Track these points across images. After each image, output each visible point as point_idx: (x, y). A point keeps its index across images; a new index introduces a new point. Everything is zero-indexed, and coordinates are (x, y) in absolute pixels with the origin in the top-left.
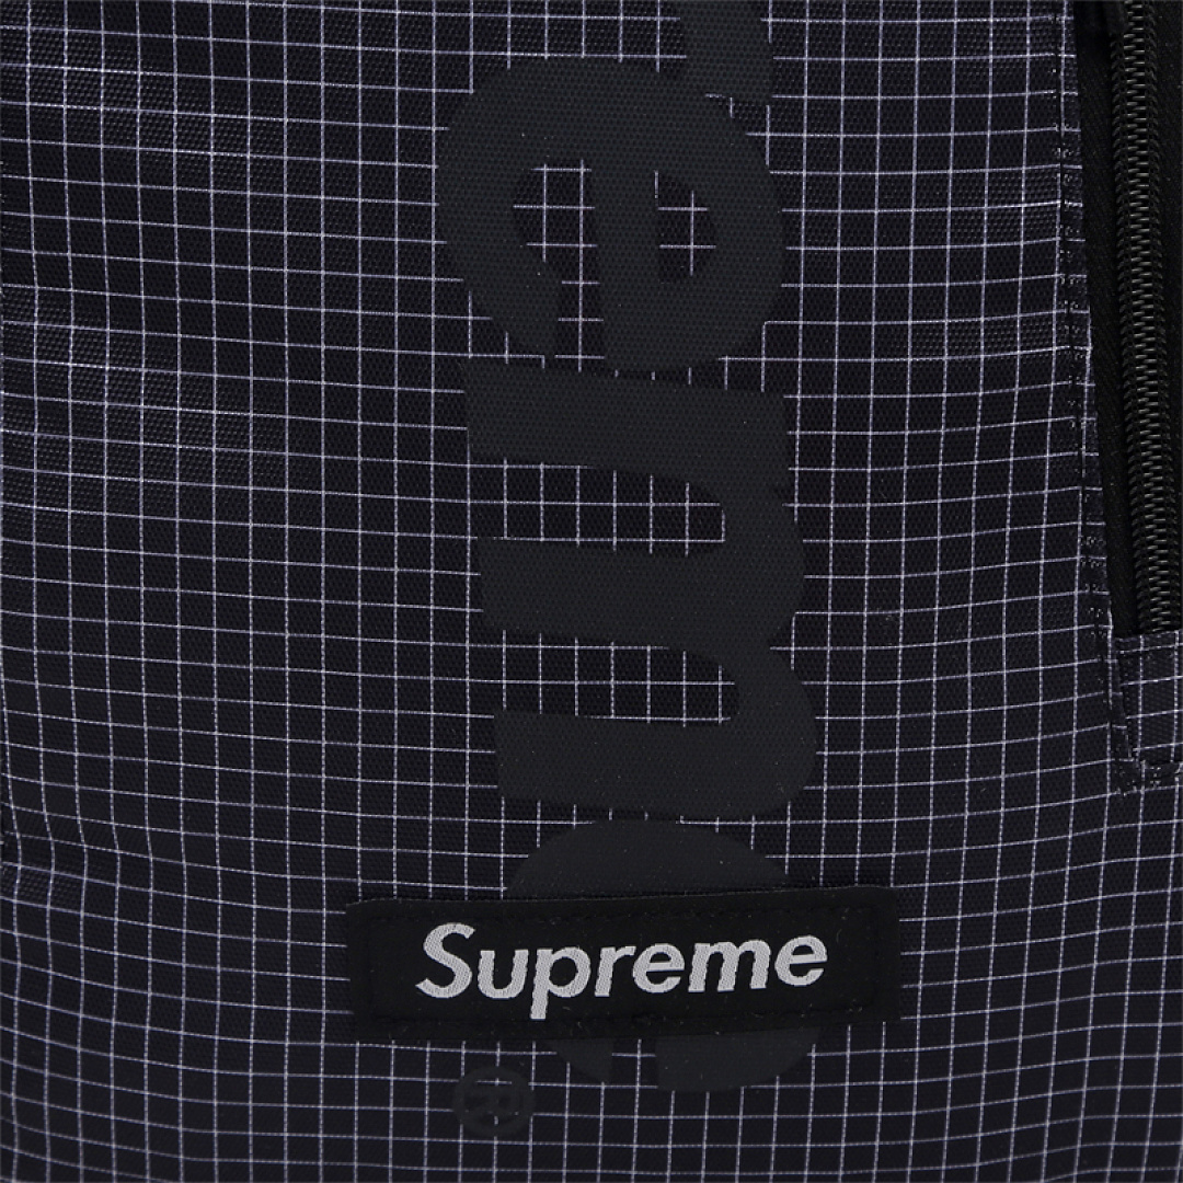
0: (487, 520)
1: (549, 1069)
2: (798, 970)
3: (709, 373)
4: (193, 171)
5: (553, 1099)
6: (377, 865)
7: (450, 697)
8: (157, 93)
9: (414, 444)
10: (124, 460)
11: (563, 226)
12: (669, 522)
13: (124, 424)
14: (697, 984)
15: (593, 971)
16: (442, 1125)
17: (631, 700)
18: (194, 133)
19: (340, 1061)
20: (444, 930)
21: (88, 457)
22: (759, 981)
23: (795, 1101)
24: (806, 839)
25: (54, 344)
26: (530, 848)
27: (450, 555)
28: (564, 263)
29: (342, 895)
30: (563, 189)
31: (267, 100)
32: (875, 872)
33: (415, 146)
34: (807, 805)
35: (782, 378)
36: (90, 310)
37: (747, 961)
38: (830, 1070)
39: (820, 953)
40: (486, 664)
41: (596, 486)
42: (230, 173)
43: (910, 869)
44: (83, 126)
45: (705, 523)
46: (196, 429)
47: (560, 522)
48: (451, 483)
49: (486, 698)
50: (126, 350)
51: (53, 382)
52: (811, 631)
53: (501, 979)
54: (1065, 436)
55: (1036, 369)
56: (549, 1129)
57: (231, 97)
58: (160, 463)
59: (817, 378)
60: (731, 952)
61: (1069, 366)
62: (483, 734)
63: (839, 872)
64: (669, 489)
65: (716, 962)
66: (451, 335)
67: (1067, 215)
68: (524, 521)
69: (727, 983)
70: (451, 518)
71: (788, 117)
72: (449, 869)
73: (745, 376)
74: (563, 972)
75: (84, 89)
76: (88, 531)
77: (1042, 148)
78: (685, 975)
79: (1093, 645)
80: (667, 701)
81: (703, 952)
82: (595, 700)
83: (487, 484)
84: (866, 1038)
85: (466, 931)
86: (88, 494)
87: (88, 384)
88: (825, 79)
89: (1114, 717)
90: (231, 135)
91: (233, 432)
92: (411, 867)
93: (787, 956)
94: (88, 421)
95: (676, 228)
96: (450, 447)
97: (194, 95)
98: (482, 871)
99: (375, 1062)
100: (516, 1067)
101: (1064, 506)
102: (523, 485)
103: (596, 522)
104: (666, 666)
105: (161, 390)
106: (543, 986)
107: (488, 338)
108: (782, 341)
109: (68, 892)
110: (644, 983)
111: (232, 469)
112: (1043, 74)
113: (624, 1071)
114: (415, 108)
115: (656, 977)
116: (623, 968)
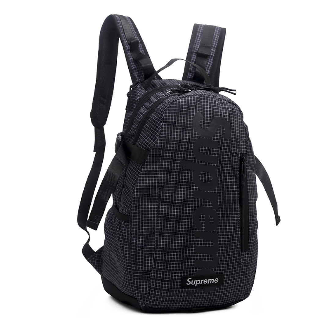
0: (195, 244)
1: (196, 291)
2: (216, 281)
3: (213, 232)
4: (174, 215)
5: (196, 293)
6: (184, 273)
7: (191, 259)
8: (171, 209)
9: (190, 238)
10: (166, 239)
11: (203, 220)
12: (209, 244)
13: (166, 236)
14: (208, 283)
15: (200, 282)
16: (186, 296)
17: (205, 259)
18: (174, 212)
19: (179, 291)
20: (189, 279)
21: (163, 239)
22: (213, 282)
23: (214, 293)
24: (217, 270)
25: (161, 229)
27: (192, 247)
28: (202, 223)
29: (181, 276)
31: (180, 209)
32: (222, 273)
33: (192, 213)
34: (218, 267)
35: (218, 232)
36: (164, 226)
38: (217, 290)
39: (218, 280)
40: (194, 256)
41: (204, 241)
42: (177, 215)
43: (225, 272)
44: (165, 211)
45: (212, 244)
46: (172, 236)
47: (201, 244)
48: (193, 241)
49: (194, 259)
51: (160, 232)
52: (219, 253)
53: (193, 283)
54: (238, 237)
55: (236, 231)
56: (195, 296)
57: (177, 209)
59: (221, 232)
60: (211, 280)
61: (239, 231)
62: (194, 262)
63: (220, 273)
64: (209, 241)
66: (193, 229)
67: (239, 219)
69: (210, 283)
70: (193, 244)
71: (219, 211)
72: (190, 274)
74: (198, 282)
75: (165, 208)
76: (163, 245)
77: (237, 214)
78: (207, 282)
79: (239, 253)
80: (208, 259)
81: (209, 280)
83: (196, 241)
84: (220, 287)
85: (191, 279)
86: (163, 242)
87: (164, 233)
88: (222, 208)
89: (240, 259)
90: (177, 212)
92: (187, 273)
93: (215, 280)
94: (163, 236)
95: (211, 220)
96: (193, 238)
97: (174, 209)
98: (193, 274)
99: (182, 291)
100: (193, 291)
101: (238, 243)
102: (198, 241)
103: (204, 244)
104: (208, 256)
105: (169, 233)
106: (196, 283)
107: (196, 229)
108: (218, 229)
110: (204, 283)
112: (237, 208)
113: (202, 291)
114: (192, 210)
115: (205, 282)
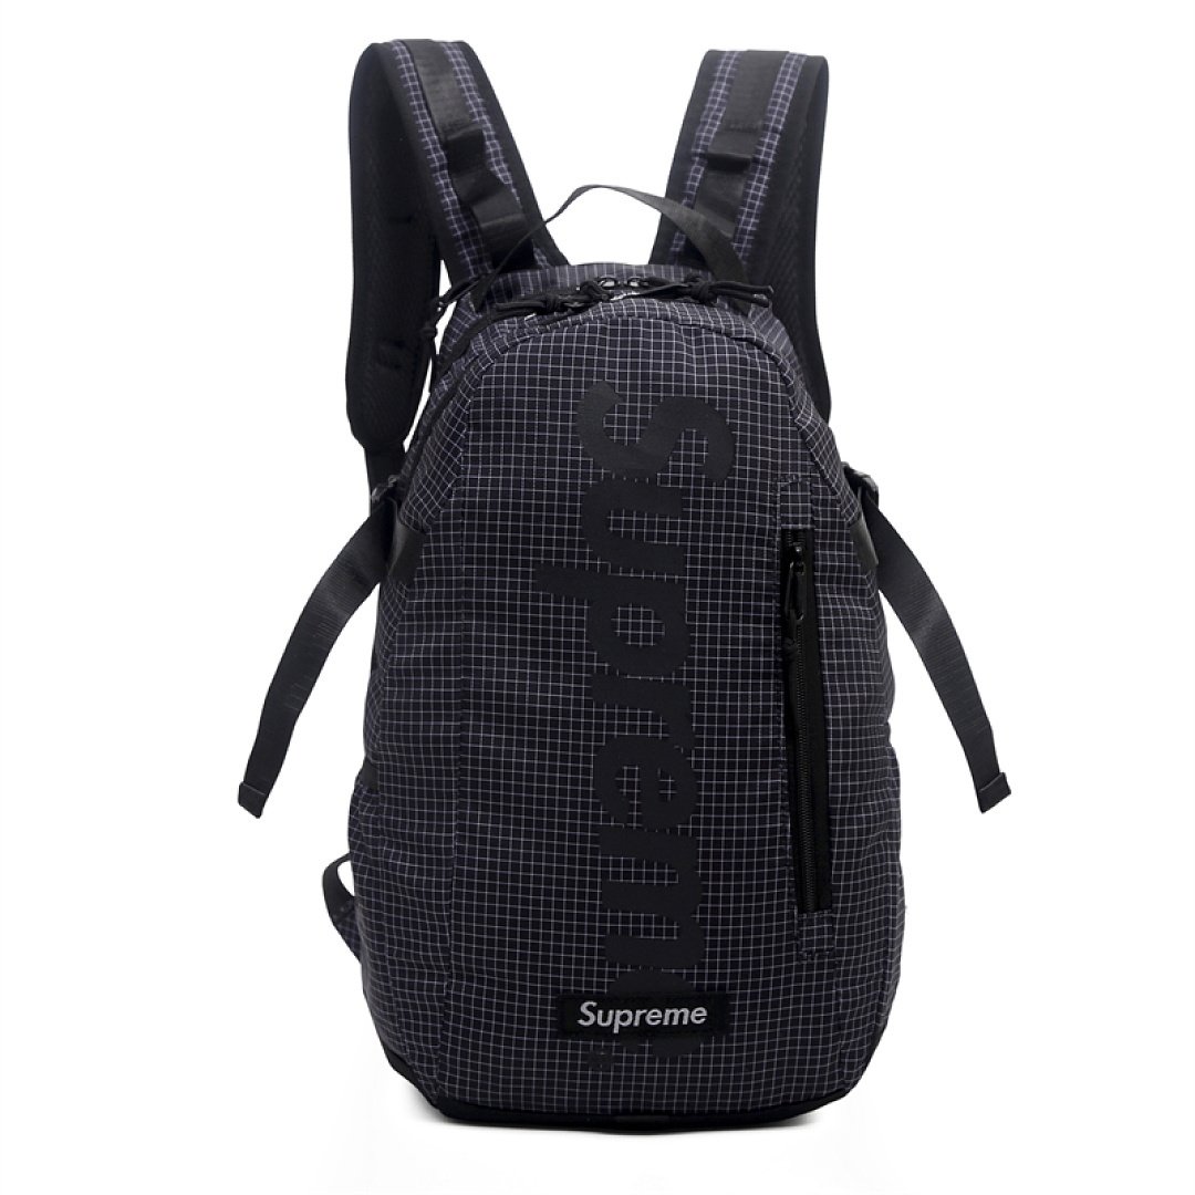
0: (605, 875)
1: (619, 1049)
2: (698, 1018)
3: (674, 830)
4: (519, 766)
5: (619, 1059)
6: (567, 982)
7: (591, 929)
8: (509, 742)
9: (583, 851)
10: (494, 854)
11: (630, 785)
12: (661, 876)
13: (494, 843)
14: (666, 1023)
15: (634, 1018)
16: (584, 1068)
17: (648, 931)
18: (520, 755)
19: (552, 1046)
20: (587, 1004)
21: (483, 853)
22: (685, 1022)
23: (696, 1061)
24: (701, 976)
25: (473, 818)
26: (615, 977)
27: (593, 885)
28: (630, 796)
29: (555, 991)
30: (631, 774)
31: (542, 745)
32: (722, 987)
33: (587, 760)
34: (701, 966)
35: (696, 832)
36: (485, 808)
37: (682, 1015)
38: (707, 1051)
39: (705, 1014)
40: (603, 919)
41: (639, 865)
42: (530, 767)
43: (733, 987)
44: (486, 752)
45: (672, 876)
46: (516, 844)
47: (627, 875)
48: (594, 863)
49: (602, 930)
50: (495, 820)
51: (473, 829)
52: (704, 910)
53: (605, 1020)
54: (782, 852)
55: (773, 831)
56: (618, 1069)
57: (531, 744)
58: (505, 855)
59: (707, 833)
60: (677, 1012)
61: (783, 830)
62: (601, 941)
63: (711, 987)
64: (661, 866)
65: (672, 1015)
66: (596, 817)
67: (783, 784)
68: (616, 875)
69: (675, 1022)
70: (594, 874)
71: (699, 753)
72: (589, 984)
73: (685, 831)
74: (624, 1018)
75: (487, 741)
76: (481, 875)
77: (775, 765)
78: (662, 1019)
79: (791, 916)
80: (659, 932)
81: (668, 1012)
82: (636, 931)
83: (605, 863)
84: (718, 1041)
85: (594, 1004)
86: (482, 864)
87: (484, 830)
88: (710, 743)
89: (796, 939)
90: (531, 756)
91: (527, 846)
92: (578, 983)
93: (694, 1014)
94: (483, 841)
95: (665, 787)
96: (594, 851)
97: (520, 743)
98: (600, 985)
99: (564, 1046)
100: (608, 1048)
101: (782, 874)
102: (616, 864)
103: (638, 876)
104: (659, 921)
105: (506, 832)
106: (618, 1022)
107: (607, 818)
108: (696, 821)
109: (469, 989)
110: (649, 1022)
111: (527, 857)
112: (775, 742)
113: (642, 1050)
114: (587, 749)
115: (653, 1020)
116: (643, 1017)
